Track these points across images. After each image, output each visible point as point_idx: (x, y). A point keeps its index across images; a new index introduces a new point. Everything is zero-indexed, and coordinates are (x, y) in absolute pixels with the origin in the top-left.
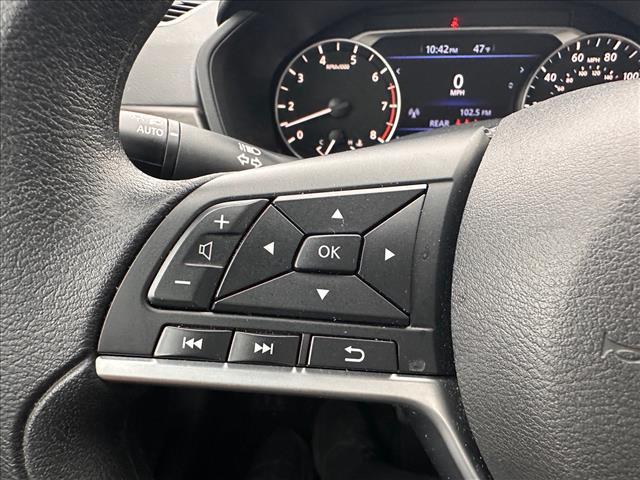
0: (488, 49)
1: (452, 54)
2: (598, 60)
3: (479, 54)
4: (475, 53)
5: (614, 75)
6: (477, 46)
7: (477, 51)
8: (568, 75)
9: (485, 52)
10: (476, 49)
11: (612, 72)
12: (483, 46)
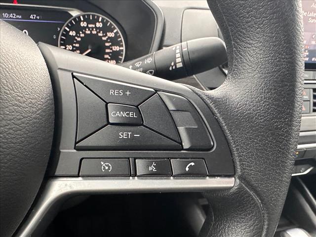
0: (38, 17)
1: (18, 18)
2: (94, 26)
3: (33, 19)
4: (31, 19)
5: (103, 33)
6: (32, 15)
7: (32, 18)
8: (81, 32)
9: (36, 19)
10: (31, 17)
11: (101, 32)
12: (35, 16)
